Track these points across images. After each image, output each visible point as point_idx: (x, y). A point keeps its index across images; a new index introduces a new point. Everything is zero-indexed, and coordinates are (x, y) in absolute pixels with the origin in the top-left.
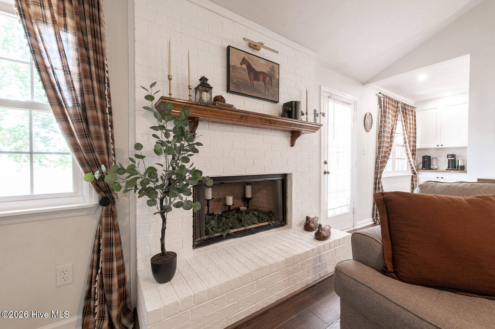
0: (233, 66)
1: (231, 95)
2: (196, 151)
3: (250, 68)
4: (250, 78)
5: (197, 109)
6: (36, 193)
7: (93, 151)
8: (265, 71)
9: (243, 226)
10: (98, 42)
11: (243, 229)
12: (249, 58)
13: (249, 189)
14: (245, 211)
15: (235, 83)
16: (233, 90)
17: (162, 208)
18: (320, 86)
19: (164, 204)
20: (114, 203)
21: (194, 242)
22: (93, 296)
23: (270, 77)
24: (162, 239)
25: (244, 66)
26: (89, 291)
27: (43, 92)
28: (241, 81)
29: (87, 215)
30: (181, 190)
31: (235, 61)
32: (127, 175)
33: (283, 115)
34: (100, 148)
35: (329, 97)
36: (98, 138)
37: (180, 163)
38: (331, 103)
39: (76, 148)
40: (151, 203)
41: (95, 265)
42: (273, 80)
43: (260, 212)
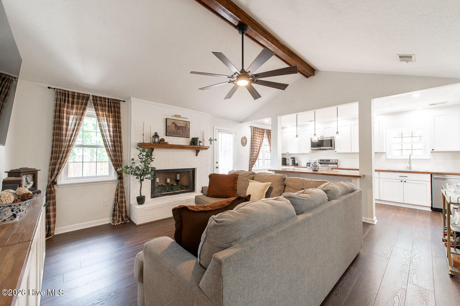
0: (168, 126)
1: (168, 137)
2: (153, 161)
3: (176, 125)
4: (176, 130)
5: (154, 146)
6: (97, 175)
7: (117, 161)
8: (183, 126)
9: (173, 191)
10: (119, 125)
11: (173, 192)
12: (175, 122)
13: (178, 175)
14: (176, 186)
15: (169, 133)
16: (168, 135)
17: (141, 180)
18: (214, 127)
19: (141, 178)
20: (123, 179)
21: (151, 196)
22: (116, 210)
23: (185, 128)
24: (140, 191)
25: (173, 125)
26: (114, 209)
27: (103, 142)
28: (172, 131)
29: (114, 183)
30: (147, 174)
31: (169, 124)
32: (129, 169)
33: (191, 144)
34: (120, 160)
35: (219, 131)
36: (119, 157)
37: (147, 165)
38: (220, 134)
39: (112, 160)
40: (137, 178)
41: (116, 200)
42: (187, 129)
43: (182, 186)
